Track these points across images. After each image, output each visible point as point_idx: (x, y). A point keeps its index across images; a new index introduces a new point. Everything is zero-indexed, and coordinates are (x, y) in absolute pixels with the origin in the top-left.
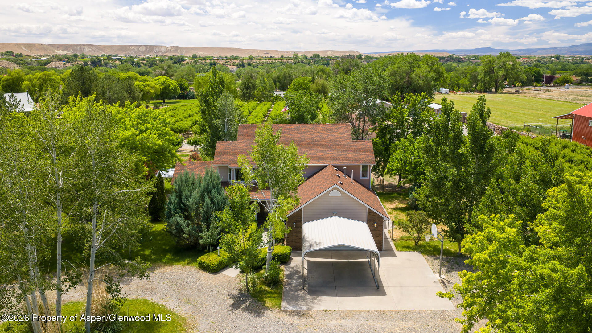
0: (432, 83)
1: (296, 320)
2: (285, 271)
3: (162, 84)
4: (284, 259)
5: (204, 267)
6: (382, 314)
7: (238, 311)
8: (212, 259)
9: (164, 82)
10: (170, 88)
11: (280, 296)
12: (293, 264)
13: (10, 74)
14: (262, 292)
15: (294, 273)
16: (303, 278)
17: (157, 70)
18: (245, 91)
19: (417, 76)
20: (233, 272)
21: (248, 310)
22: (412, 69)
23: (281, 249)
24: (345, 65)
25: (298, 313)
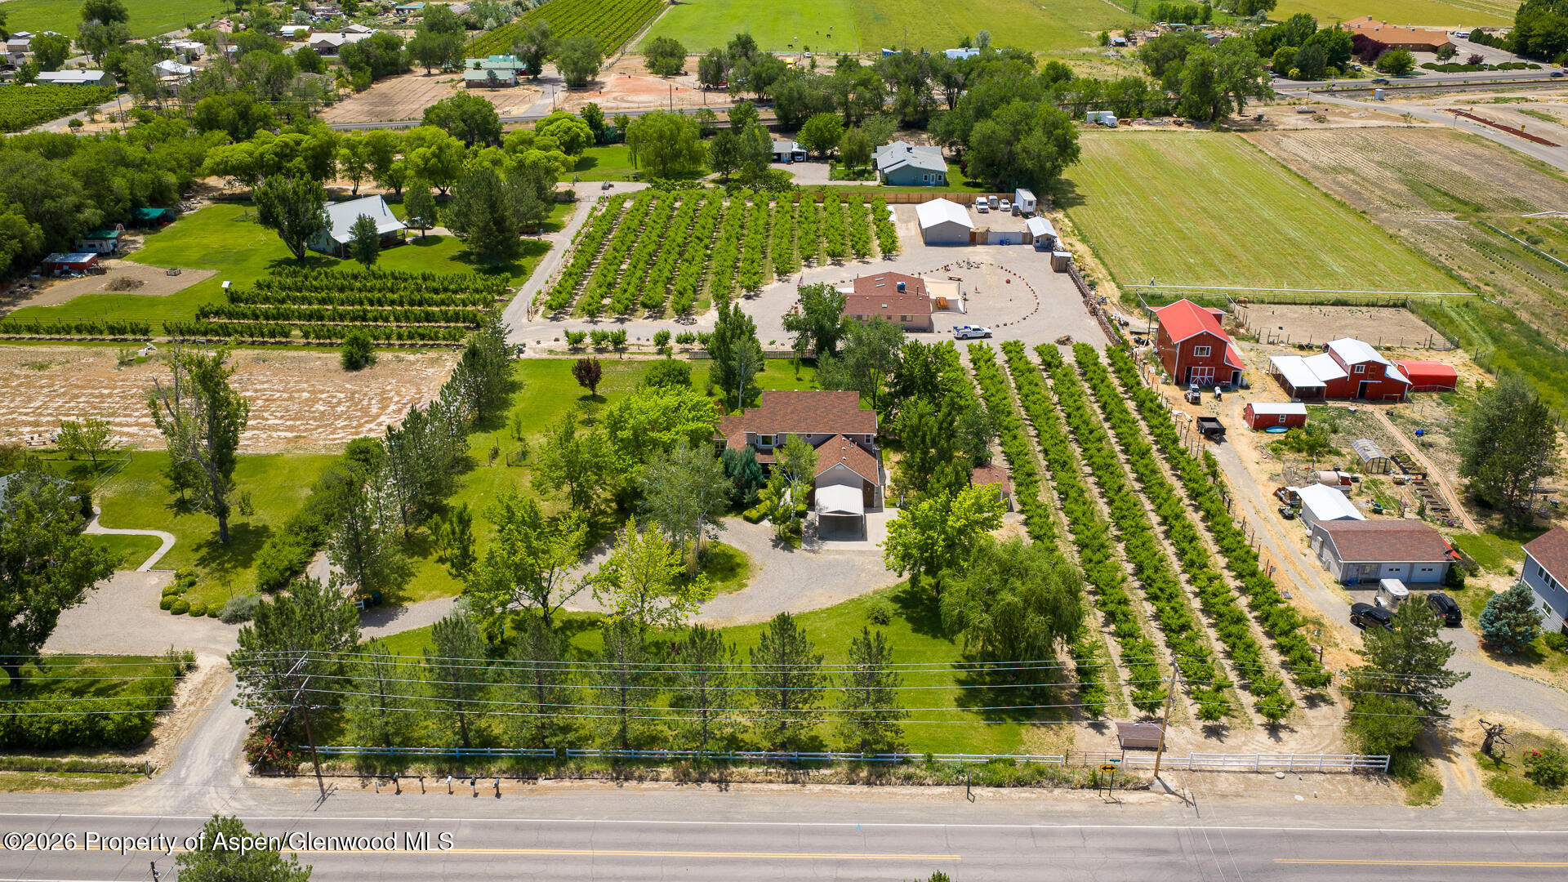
0: (1049, 165)
1: (812, 555)
2: (804, 523)
3: (566, 133)
4: (802, 514)
5: (747, 519)
6: (861, 552)
7: (778, 550)
8: (753, 513)
9: (570, 129)
10: (581, 139)
11: (801, 539)
12: (809, 518)
13: (315, 136)
14: (790, 537)
15: (811, 525)
16: (816, 528)
17: (520, 45)
18: (721, 158)
19: (1024, 151)
20: (766, 523)
21: (784, 548)
22: (1016, 136)
23: (802, 507)
24: (910, 70)
25: (813, 551)
